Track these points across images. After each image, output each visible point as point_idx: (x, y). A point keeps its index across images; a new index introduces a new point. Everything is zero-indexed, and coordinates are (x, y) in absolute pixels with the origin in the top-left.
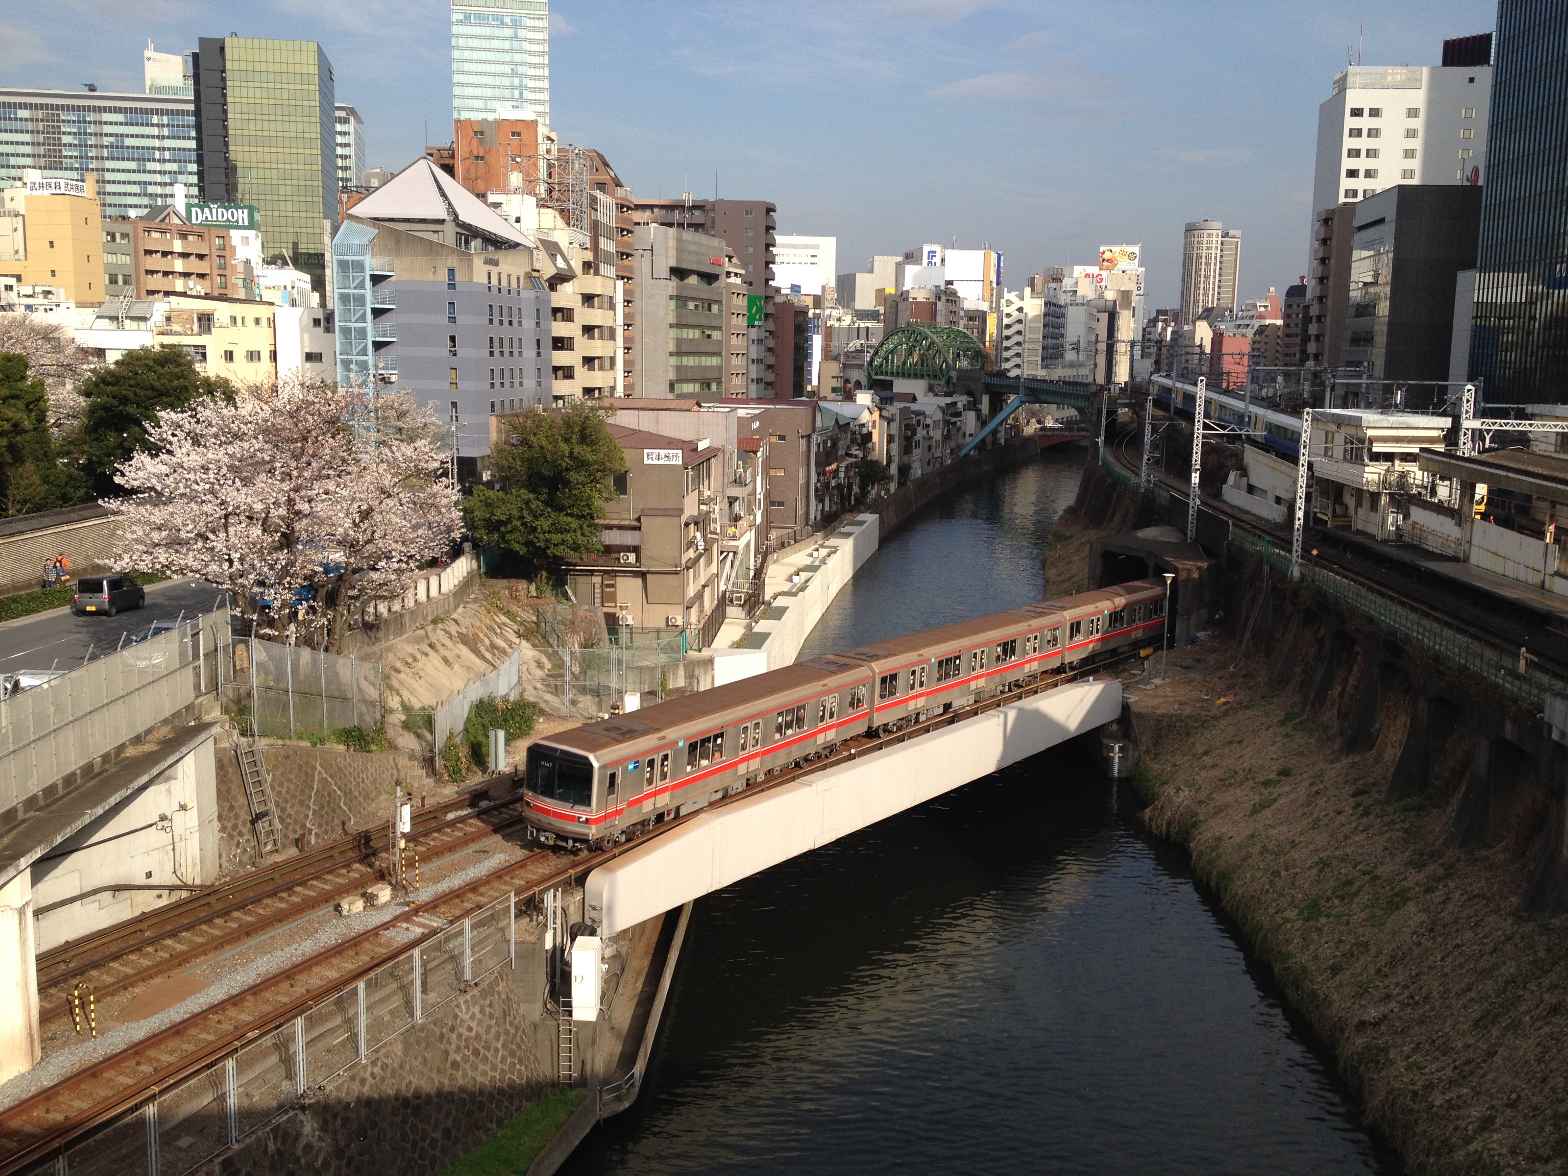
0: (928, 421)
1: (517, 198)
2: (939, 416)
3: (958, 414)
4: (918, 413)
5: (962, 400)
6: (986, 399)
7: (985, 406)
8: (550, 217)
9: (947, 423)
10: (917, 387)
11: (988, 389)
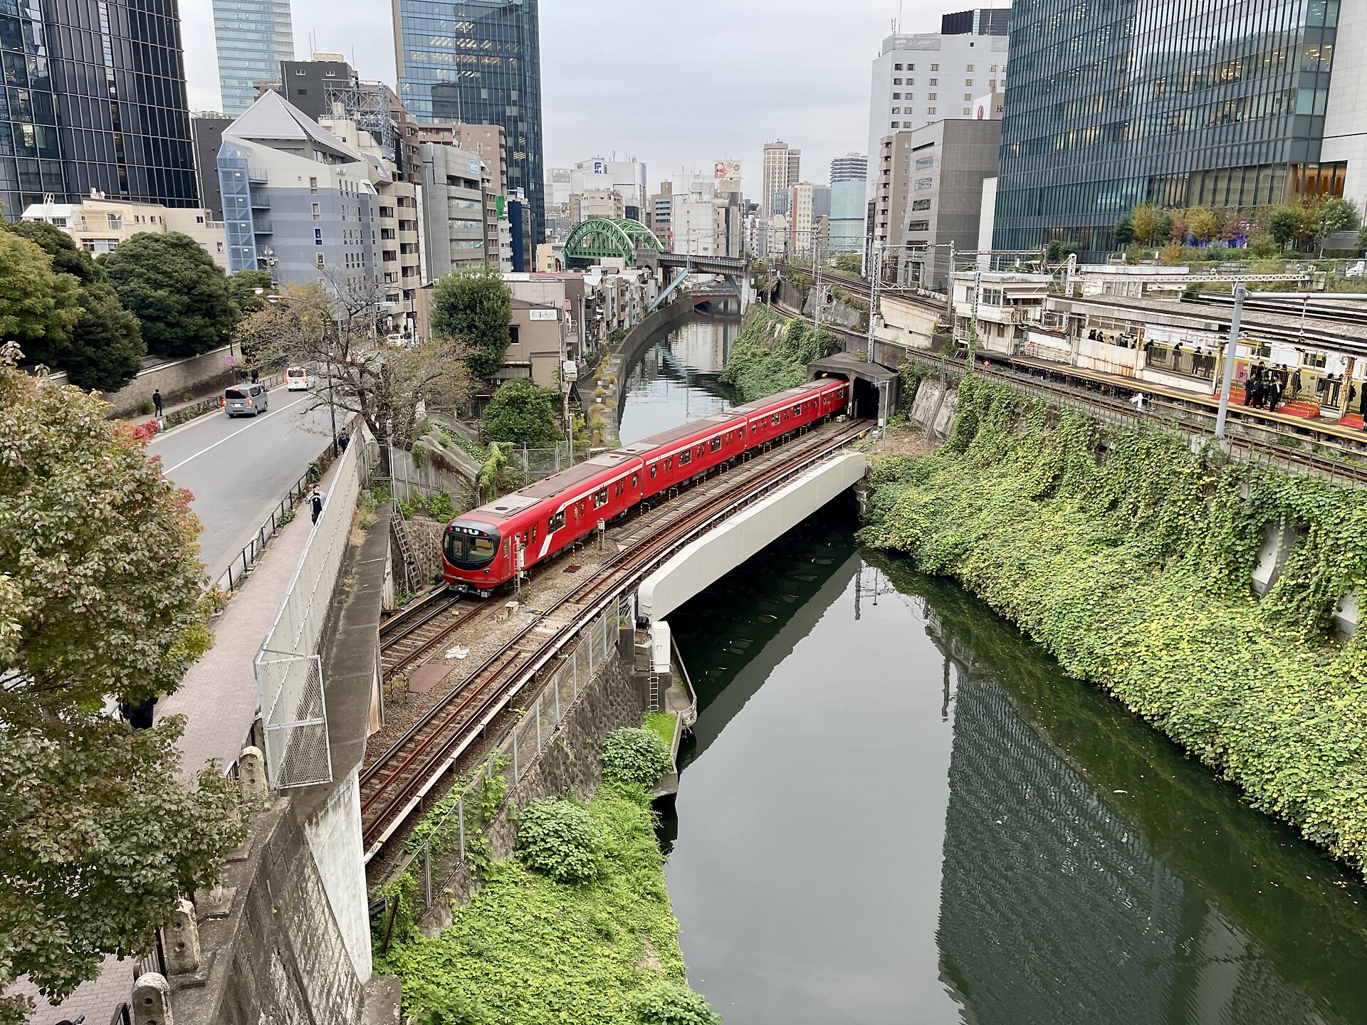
0: (632, 287)
1: (343, 122)
2: (638, 284)
3: (645, 282)
4: (627, 282)
5: (646, 271)
6: (660, 270)
7: (659, 275)
8: (366, 137)
9: (642, 289)
10: (619, 262)
11: (662, 263)
